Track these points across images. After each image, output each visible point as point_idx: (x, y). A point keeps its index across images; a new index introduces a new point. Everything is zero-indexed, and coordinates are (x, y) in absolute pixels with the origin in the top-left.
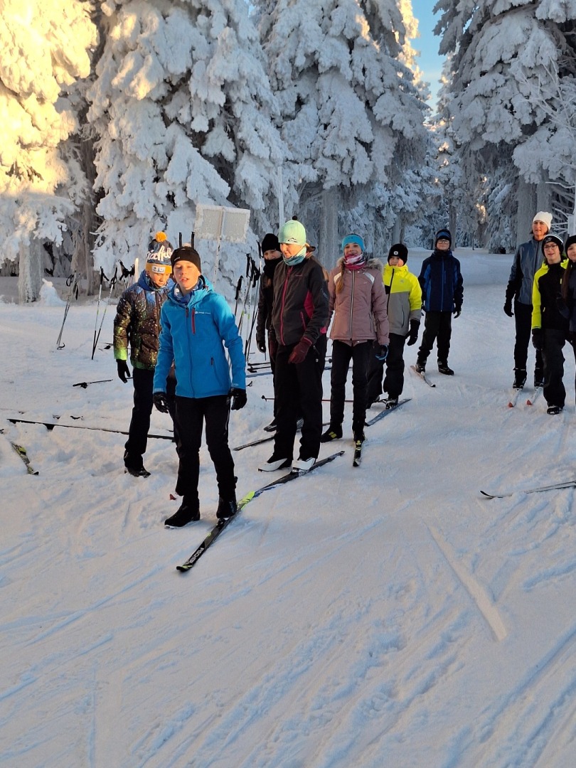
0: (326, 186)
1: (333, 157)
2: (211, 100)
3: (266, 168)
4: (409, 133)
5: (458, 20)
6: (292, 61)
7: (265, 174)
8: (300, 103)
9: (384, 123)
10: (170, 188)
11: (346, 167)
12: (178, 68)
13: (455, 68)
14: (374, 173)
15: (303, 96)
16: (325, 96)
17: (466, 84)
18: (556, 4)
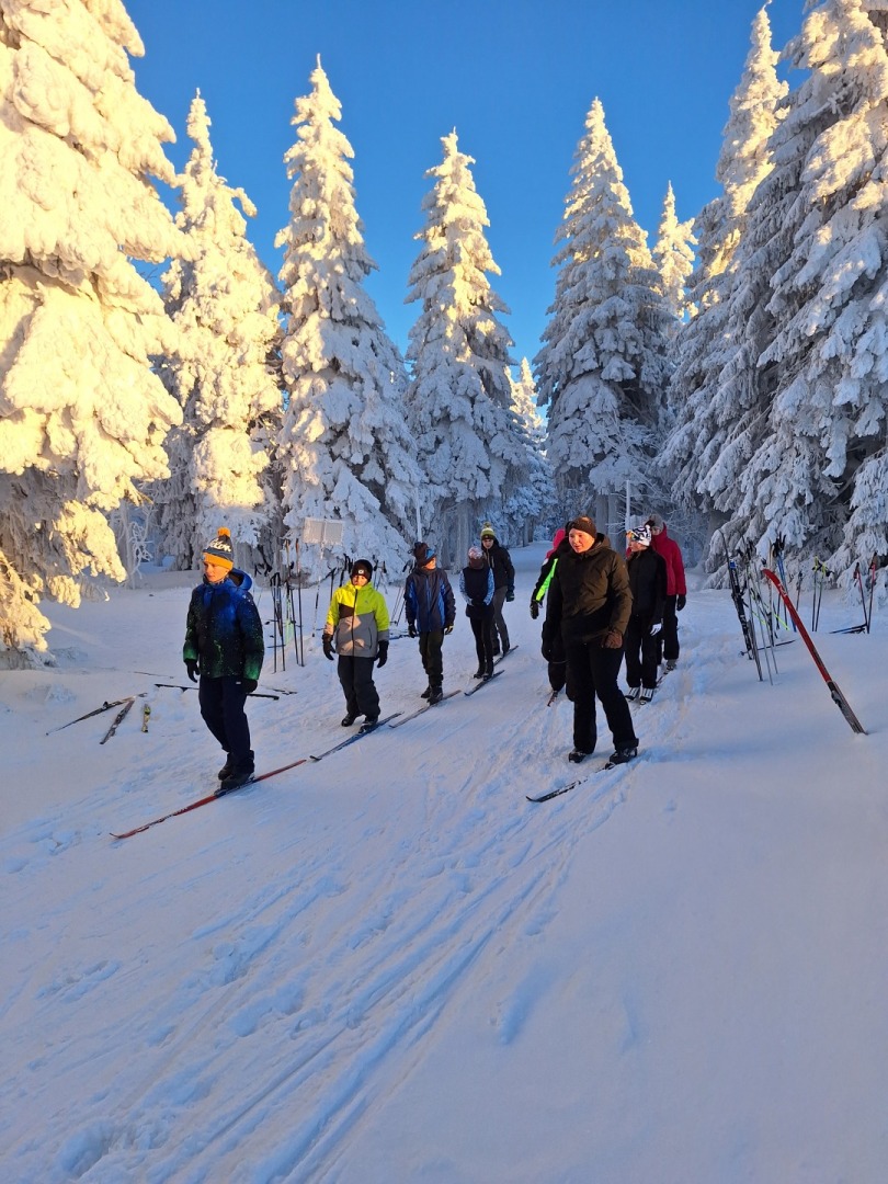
0: (458, 500)
1: (462, 480)
2: (364, 441)
3: (408, 488)
4: (515, 462)
5: (549, 382)
6: (431, 413)
7: (407, 493)
8: (438, 442)
9: (497, 455)
10: (336, 505)
11: (472, 486)
12: (339, 420)
13: (549, 415)
14: (492, 490)
15: (440, 437)
16: (456, 437)
17: (556, 426)
18: (615, 368)
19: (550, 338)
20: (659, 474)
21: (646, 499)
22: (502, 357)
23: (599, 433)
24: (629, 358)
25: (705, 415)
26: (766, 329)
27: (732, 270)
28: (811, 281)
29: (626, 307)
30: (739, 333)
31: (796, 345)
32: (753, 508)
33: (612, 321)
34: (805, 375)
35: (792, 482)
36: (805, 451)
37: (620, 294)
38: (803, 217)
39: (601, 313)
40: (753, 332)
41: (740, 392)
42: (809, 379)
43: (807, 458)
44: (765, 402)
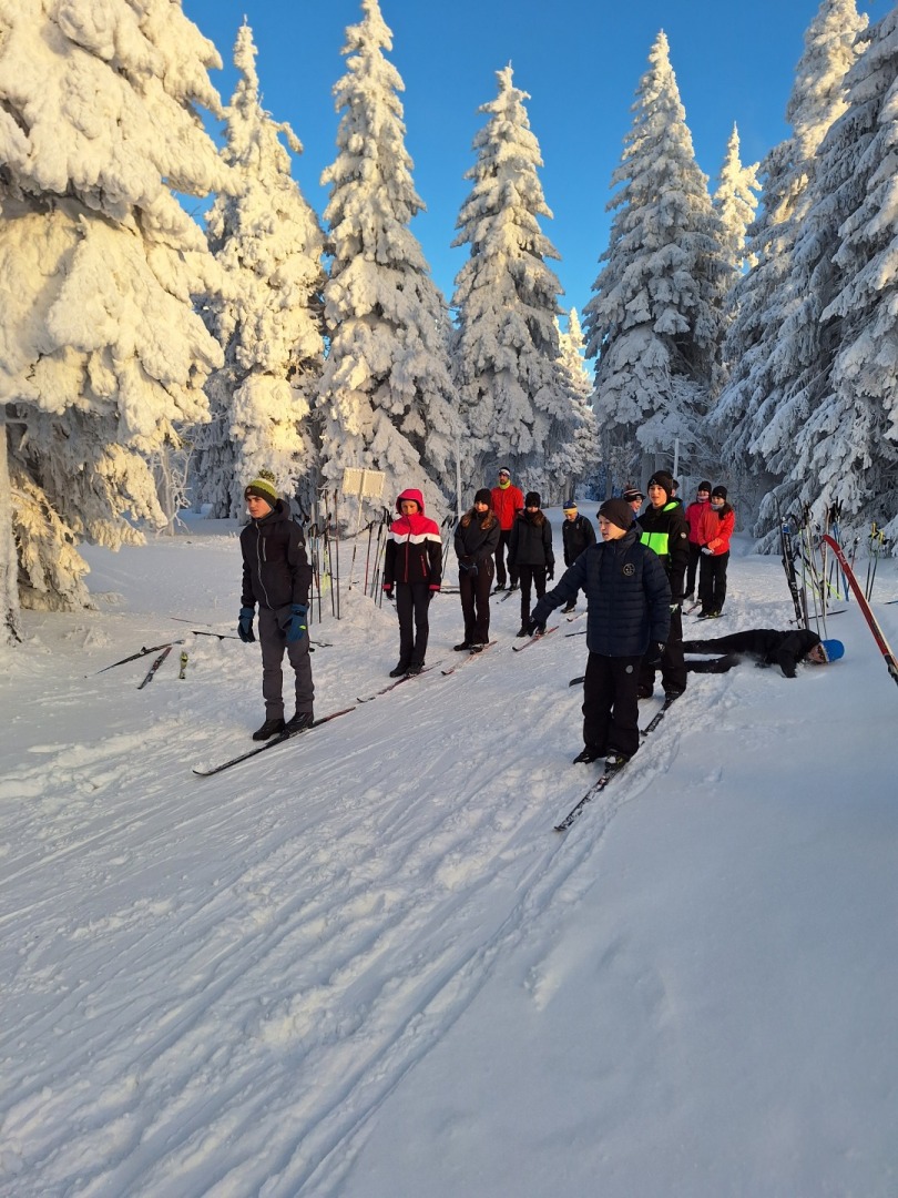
0: (499, 455)
1: (504, 434)
2: (405, 391)
3: (449, 441)
4: (560, 416)
5: (599, 333)
6: (475, 363)
7: (447, 445)
8: (481, 394)
9: (542, 409)
10: (375, 456)
11: (514, 441)
12: (381, 367)
13: (596, 368)
14: (534, 446)
15: (484, 389)
16: (499, 389)
17: (604, 381)
18: (669, 320)
19: (601, 287)
20: (709, 433)
21: (694, 458)
22: (551, 306)
23: (647, 389)
24: (683, 311)
25: (762, 372)
26: (831, 282)
27: (798, 218)
28: (883, 230)
29: (684, 255)
30: (803, 285)
31: (863, 299)
32: (807, 471)
33: (668, 270)
34: (871, 331)
35: (851, 445)
36: (866, 412)
37: (678, 241)
38: (878, 163)
39: (656, 261)
40: (817, 285)
41: (800, 348)
42: (875, 336)
43: (867, 420)
44: (826, 359)
